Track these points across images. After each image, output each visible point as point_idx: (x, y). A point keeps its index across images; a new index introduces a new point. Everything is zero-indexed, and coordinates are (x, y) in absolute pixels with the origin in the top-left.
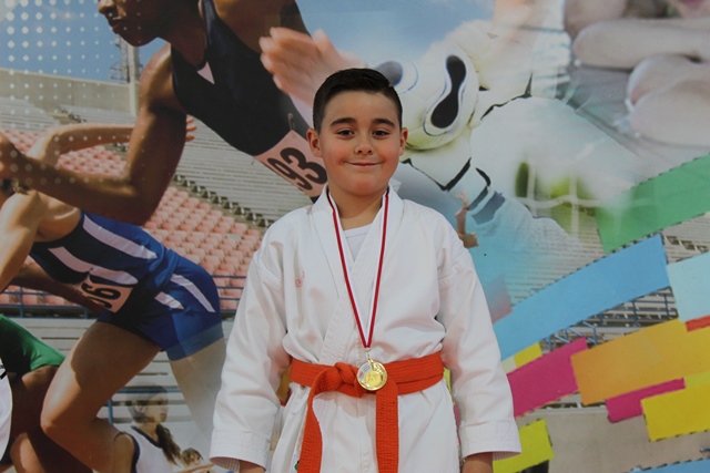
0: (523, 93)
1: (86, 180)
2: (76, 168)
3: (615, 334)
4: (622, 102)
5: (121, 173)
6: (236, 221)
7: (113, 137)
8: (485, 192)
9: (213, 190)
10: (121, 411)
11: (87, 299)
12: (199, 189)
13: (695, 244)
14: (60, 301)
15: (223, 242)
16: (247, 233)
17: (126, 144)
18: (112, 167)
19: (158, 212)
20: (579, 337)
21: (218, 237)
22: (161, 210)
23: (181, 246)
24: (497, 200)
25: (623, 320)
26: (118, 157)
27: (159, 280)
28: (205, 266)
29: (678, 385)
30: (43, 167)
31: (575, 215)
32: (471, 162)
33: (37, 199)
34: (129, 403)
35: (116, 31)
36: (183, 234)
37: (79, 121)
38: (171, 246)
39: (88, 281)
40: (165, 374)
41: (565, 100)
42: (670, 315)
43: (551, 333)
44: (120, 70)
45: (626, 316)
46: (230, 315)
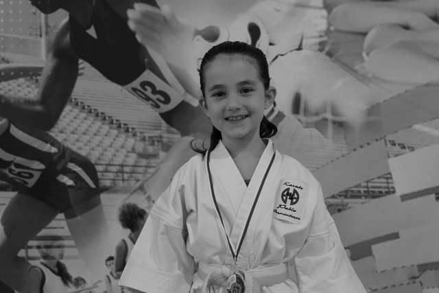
0: (297, 47)
1: (12, 101)
2: (6, 93)
3: (355, 203)
4: (360, 54)
5: (35, 96)
6: (110, 128)
7: (30, 73)
8: (272, 111)
9: (95, 108)
10: (34, 252)
11: (12, 179)
12: (86, 107)
13: (406, 146)
15: (101, 142)
16: (117, 136)
17: (39, 78)
18: (29, 92)
21: (98, 138)
22: (61, 120)
23: (74, 144)
24: (280, 116)
25: (360, 194)
26: (33, 86)
27: (59, 167)
28: (89, 157)
29: (395, 236)
31: (330, 127)
34: (38, 247)
35: (33, 4)
36: (76, 136)
37: (8, 62)
38: (68, 144)
39: (13, 167)
40: (63, 228)
41: (324, 52)
42: (390, 191)
44: (36, 29)
45: (362, 192)
46: (106, 189)
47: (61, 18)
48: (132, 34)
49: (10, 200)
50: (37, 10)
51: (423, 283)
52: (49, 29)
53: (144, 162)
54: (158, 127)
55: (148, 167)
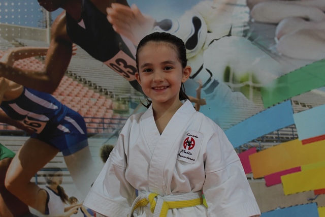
0: (227, 34)
1: (26, 73)
2: (22, 67)
3: (269, 146)
4: (273, 39)
5: (42, 69)
6: (95, 92)
7: (39, 53)
8: (210, 80)
9: (84, 78)
10: (41, 179)
11: (26, 127)
12: (78, 77)
13: (306, 105)
14: (14, 128)
15: (88, 102)
16: (99, 98)
17: (45, 56)
18: (38, 67)
19: (59, 88)
20: (252, 147)
21: (86, 99)
22: (60, 87)
23: (69, 103)
24: (215, 83)
25: (273, 139)
26: (41, 62)
27: (59, 119)
29: (298, 169)
30: (7, 67)
31: (251, 91)
32: (204, 66)
33: (4, 81)
34: (45, 176)
36: (70, 98)
37: (23, 46)
38: (65, 103)
39: (27, 119)
40: (61, 162)
41: (247, 38)
42: (295, 137)
43: (239, 145)
44: (43, 22)
45: (274, 138)
46: (92, 135)
47: (60, 14)
48: (110, 25)
49: (25, 142)
50: (44, 9)
51: (318, 203)
52: (52, 22)
53: (118, 116)
54: (128, 91)
55: (121, 119)
